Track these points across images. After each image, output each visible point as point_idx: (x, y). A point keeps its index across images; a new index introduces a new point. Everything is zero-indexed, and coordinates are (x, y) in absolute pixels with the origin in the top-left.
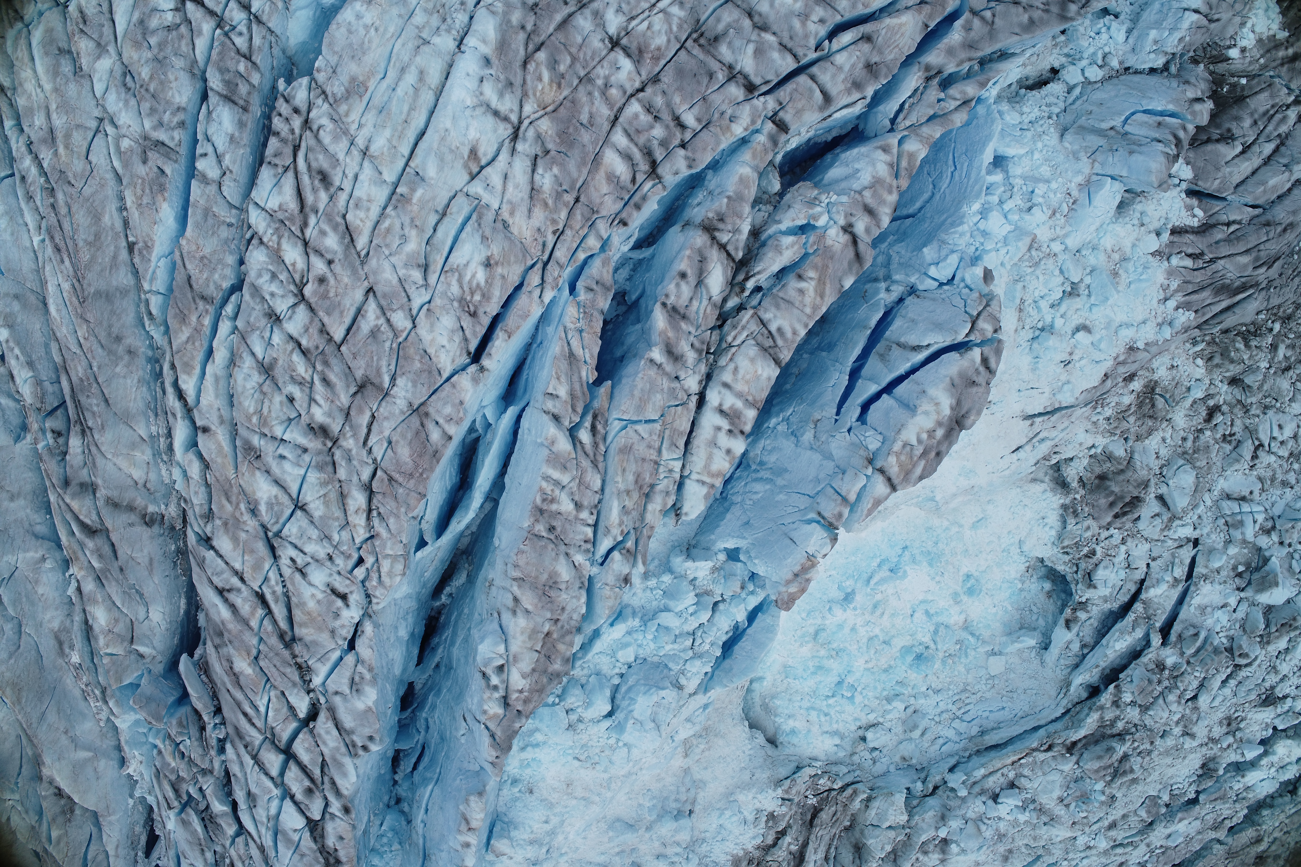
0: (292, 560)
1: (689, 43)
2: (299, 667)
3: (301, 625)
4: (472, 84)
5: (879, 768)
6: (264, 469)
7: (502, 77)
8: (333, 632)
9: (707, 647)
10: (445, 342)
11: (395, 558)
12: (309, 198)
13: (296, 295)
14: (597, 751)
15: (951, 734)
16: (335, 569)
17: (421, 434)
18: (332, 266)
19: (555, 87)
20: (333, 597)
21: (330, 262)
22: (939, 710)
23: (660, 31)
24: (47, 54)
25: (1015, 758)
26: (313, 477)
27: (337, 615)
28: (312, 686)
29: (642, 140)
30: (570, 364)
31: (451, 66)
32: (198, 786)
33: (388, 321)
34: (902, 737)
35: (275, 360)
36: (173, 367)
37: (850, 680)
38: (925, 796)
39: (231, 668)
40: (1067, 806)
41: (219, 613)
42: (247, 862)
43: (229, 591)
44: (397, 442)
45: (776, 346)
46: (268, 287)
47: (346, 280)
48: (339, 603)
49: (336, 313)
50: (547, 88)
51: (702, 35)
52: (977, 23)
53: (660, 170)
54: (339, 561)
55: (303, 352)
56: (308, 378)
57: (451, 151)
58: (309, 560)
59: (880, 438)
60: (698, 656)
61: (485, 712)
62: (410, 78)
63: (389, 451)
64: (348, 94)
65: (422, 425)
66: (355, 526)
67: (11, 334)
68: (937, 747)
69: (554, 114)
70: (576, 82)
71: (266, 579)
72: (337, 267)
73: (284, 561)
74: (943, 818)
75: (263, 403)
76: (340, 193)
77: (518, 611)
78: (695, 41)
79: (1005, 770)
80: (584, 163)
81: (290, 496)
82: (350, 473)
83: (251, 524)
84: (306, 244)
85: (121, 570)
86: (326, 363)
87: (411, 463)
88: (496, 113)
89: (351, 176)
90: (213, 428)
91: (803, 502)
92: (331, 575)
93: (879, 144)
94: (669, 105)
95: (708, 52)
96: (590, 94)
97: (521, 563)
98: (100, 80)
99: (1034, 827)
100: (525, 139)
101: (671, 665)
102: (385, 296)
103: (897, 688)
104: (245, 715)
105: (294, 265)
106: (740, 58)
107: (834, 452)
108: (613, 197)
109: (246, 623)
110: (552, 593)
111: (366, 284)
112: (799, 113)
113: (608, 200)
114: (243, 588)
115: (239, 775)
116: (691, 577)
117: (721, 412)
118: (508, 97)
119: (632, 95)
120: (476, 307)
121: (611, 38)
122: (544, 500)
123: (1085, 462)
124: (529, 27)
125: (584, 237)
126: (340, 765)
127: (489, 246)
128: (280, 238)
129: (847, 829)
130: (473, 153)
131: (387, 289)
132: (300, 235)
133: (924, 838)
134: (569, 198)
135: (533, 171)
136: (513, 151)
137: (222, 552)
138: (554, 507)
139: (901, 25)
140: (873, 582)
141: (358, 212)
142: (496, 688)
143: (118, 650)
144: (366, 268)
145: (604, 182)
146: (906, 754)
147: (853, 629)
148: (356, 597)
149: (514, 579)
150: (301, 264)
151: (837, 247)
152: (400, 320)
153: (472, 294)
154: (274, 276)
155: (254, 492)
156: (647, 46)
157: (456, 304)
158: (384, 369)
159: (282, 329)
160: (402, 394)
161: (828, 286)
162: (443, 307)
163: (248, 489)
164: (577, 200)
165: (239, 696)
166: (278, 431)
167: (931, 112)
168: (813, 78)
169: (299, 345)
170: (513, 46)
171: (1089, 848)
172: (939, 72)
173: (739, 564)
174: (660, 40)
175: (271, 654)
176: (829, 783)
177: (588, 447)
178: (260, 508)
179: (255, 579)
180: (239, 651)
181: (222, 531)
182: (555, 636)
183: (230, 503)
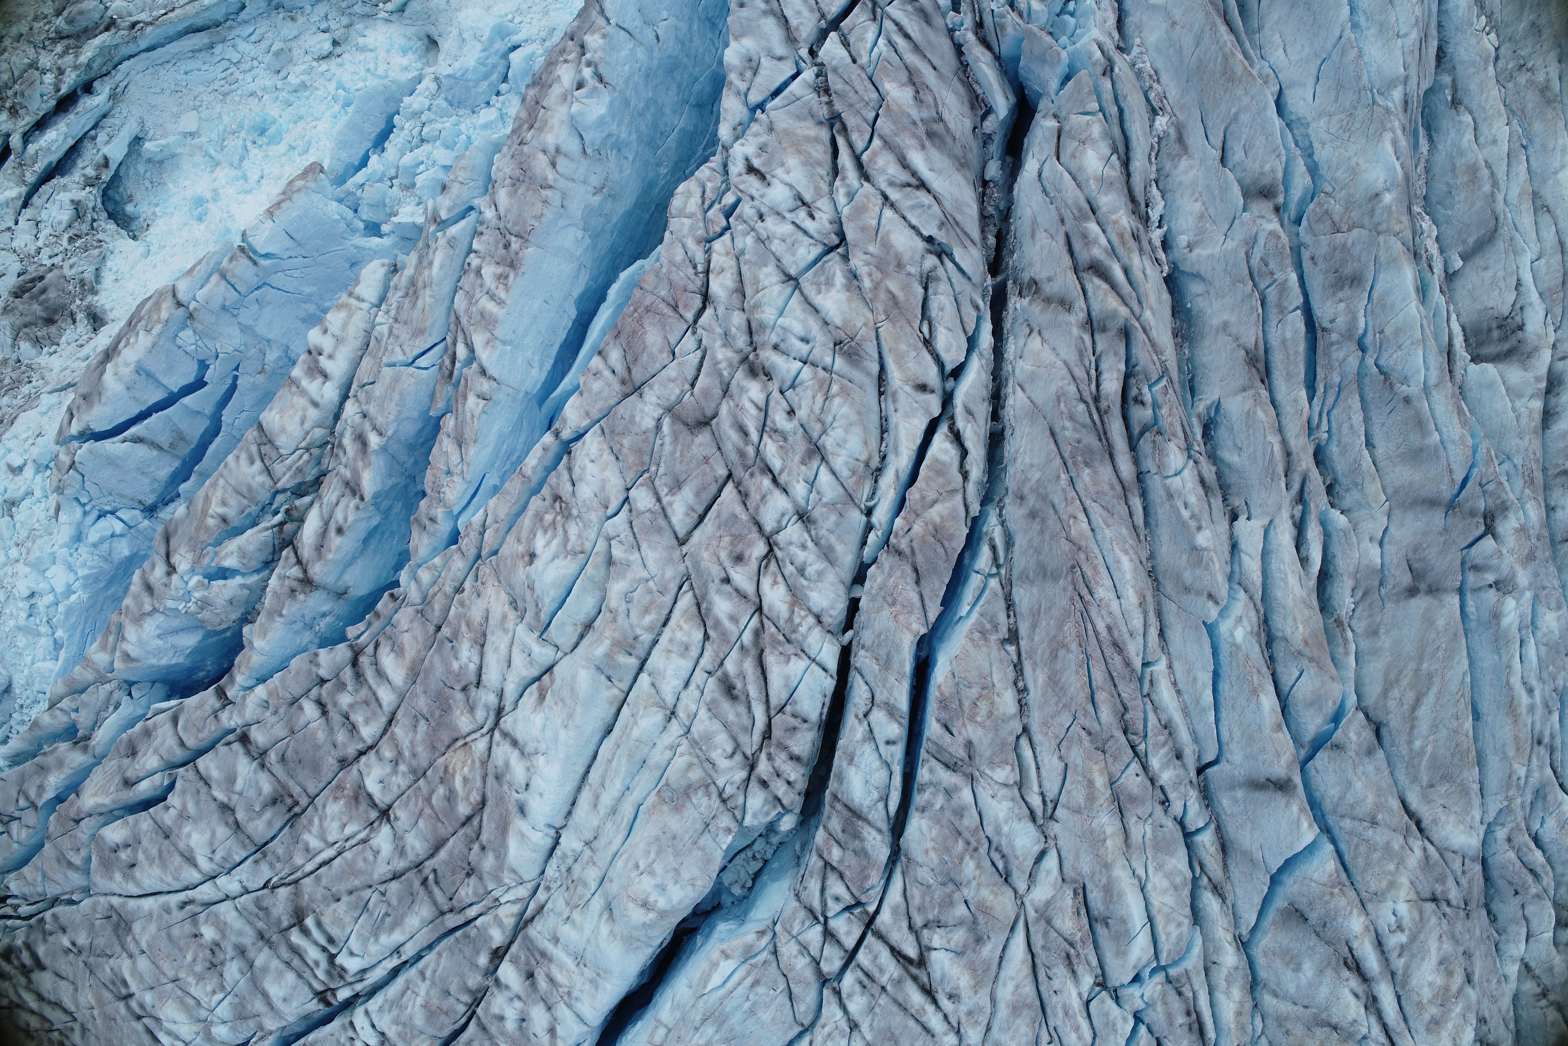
0: (812, 217)
1: (304, 801)
2: (827, 91)
3: (817, 140)
4: (537, 783)
5: (321, 10)
6: (831, 327)
7: (505, 787)
8: (771, 129)
9: (407, 125)
10: (590, 466)
11: (681, 214)
12: (749, 666)
13: (776, 544)
14: (535, 8)
16: (756, 203)
17: (631, 359)
18: (723, 575)
19: (450, 770)
20: (763, 170)
21: (727, 580)
22: (254, 73)
23: (333, 820)
24: (1123, 921)
25: (171, 16)
26: (768, 315)
27: (762, 148)
28: (815, 69)
29: (364, 693)
30: (462, 434)
31: (570, 813)
33: (659, 500)
34: (295, 43)
35: (803, 462)
36: (965, 475)
39: (917, 92)
41: (928, 159)
43: (909, 185)
44: (661, 351)
45: (259, 445)
46: (809, 557)
47: (706, 555)
48: (756, 163)
49: (725, 515)
50: (458, 769)
51: (290, 810)
52: (32, 794)
53: (349, 654)
54: (751, 214)
55: (771, 471)
56: (765, 437)
57: (562, 700)
58: (788, 216)
59: (179, 342)
60: (416, 115)
61: (605, 36)
62: (606, 800)
63: (673, 341)
64: (687, 791)
65: (629, 370)
66: (728, 254)
67: (1193, 538)
68: (258, 32)
69: (456, 735)
70: (429, 773)
71: (851, 196)
72: (716, 572)
73: (825, 217)
75: (823, 409)
76: (710, 668)
77: (553, 152)
78: (296, 803)
80: (428, 671)
81: (802, 293)
82: (727, 318)
83: (857, 261)
84: (759, 609)
85: (1062, 221)
86: (742, 454)
87: (646, 325)
88: (515, 743)
89: (692, 686)
90: (908, 389)
91: (278, 280)
92: (762, 196)
93: (133, 665)
94: (331, 731)
95: (284, 787)
96: (414, 755)
97: (539, 205)
98: (1048, 872)
100: (487, 708)
101: (444, 104)
102: (660, 530)
103: (292, 99)
104: (907, 36)
105: (775, 583)
106: (251, 775)
107: (236, 332)
108: (400, 628)
109: (888, 145)
110: (518, 172)
111: (685, 549)
112: (201, 706)
113: (404, 625)
114: (884, 186)
117: (326, 376)
118: (500, 762)
119: (371, 748)
120: (553, 507)
121: (389, 820)
122: (507, 277)
123: (63, 339)
124: (476, 847)
125: (434, 583)
127: (527, 577)
128: (790, 619)
130: (542, 697)
131: (656, 538)
132: (765, 621)
134: (446, 631)
135: (480, 668)
136: (501, 695)
137: (910, 233)
138: (499, 270)
139: (95, 795)
141: (685, 639)
142: (590, 64)
143: (1077, 120)
144: (682, 568)
145: (407, 647)
146: (291, 25)
148: (737, 168)
149: (550, 187)
150: (766, 582)
151: (183, 550)
152: (642, 498)
153: (554, 523)
154: (801, 571)
155: (849, 300)
156: (348, 804)
157: (575, 512)
158: (668, 440)
159: (795, 503)
160: (648, 408)
161: (199, 508)
162: (589, 509)
163: (858, 305)
164: (439, 628)
165: (912, 59)
166: (807, 372)
167: (83, 696)
168: (182, 744)
169: (775, 480)
170: (493, 826)
172: (76, 743)
173: (364, 217)
174: (334, 808)
175: (858, 106)
177: (460, 339)
178: (844, 281)
179: (866, 197)
180: (904, 113)
181: (906, 258)
182: (526, 126)
183: (889, 292)
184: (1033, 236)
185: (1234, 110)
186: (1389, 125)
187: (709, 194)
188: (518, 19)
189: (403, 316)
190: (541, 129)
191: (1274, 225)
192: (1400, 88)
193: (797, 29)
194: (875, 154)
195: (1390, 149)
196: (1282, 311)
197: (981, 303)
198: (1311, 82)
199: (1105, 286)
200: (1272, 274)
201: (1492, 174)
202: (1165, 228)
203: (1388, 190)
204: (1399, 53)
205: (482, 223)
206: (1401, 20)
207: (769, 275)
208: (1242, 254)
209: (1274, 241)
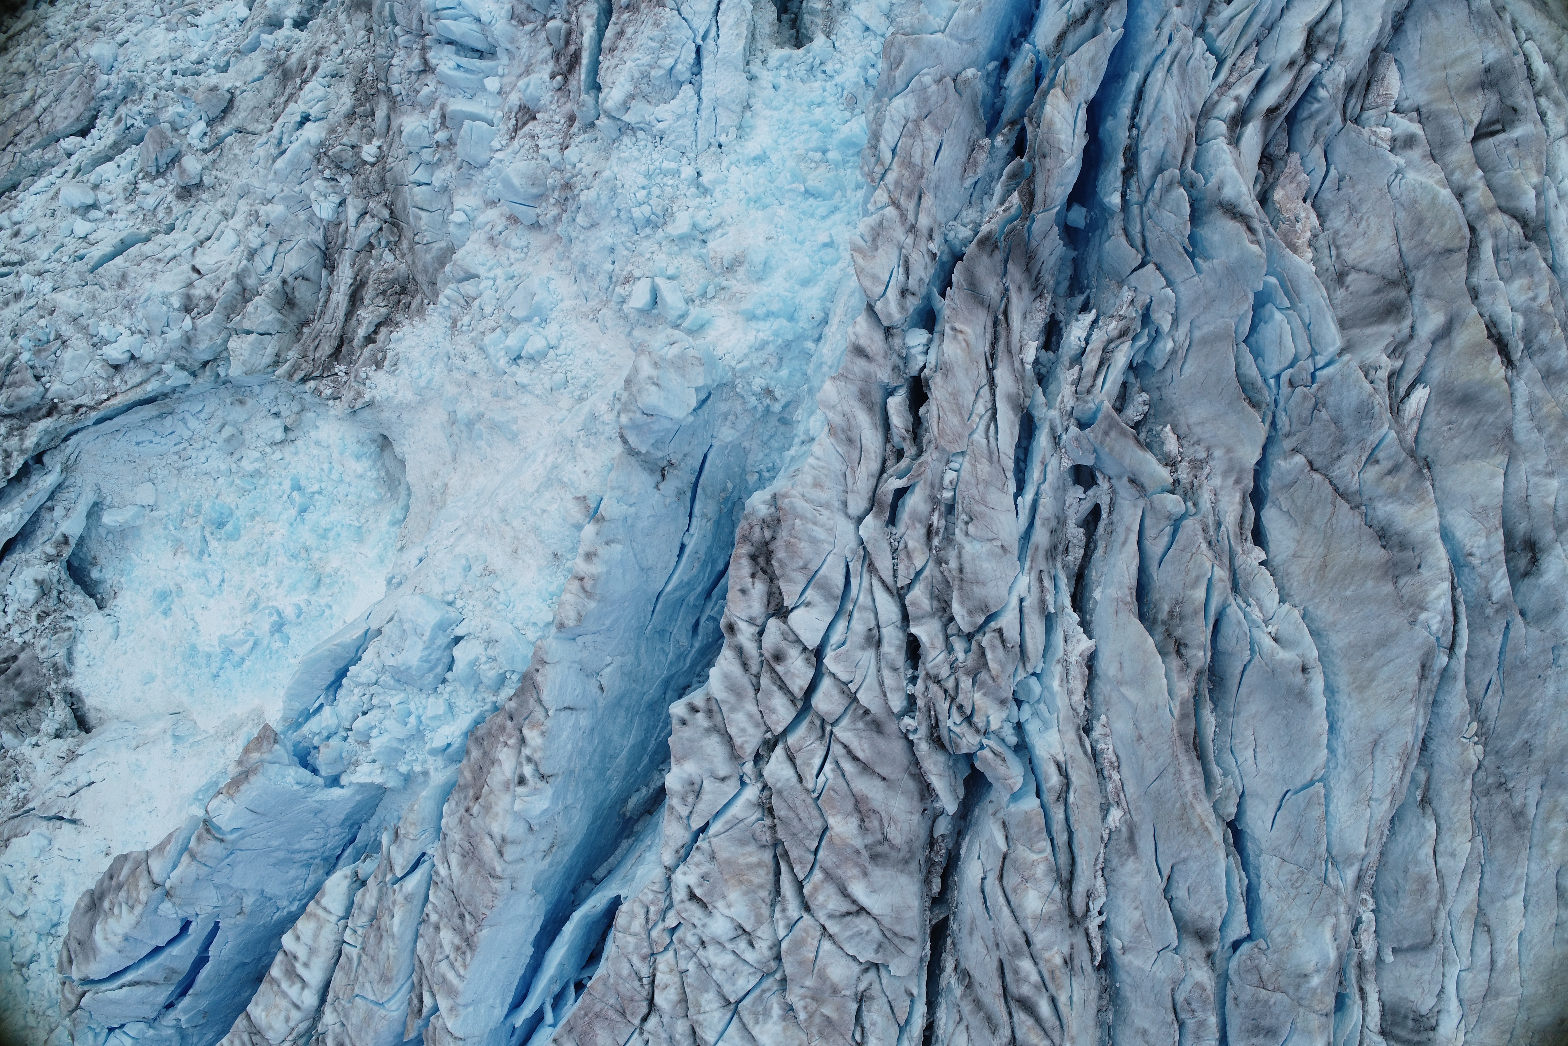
0: (752, 946)
2: (771, 810)
3: (759, 865)
5: (270, 392)
8: (712, 859)
9: (356, 691)
11: (625, 930)
14: (476, 594)
15: (193, 423)
16: (699, 932)
20: (705, 901)
22: (206, 452)
25: (114, 402)
26: (708, 1037)
27: (704, 877)
28: (759, 785)
32: (952, 657)
34: (245, 427)
37: (293, 512)
38: (215, 360)
39: (862, 820)
40: (58, 337)
41: (869, 885)
42: (902, 546)
43: (847, 914)
45: (249, 1035)
48: (698, 892)
54: (691, 939)
58: (729, 946)
59: (161, 914)
60: (365, 684)
61: (543, 734)
63: (621, 1042)
66: (671, 971)
68: (207, 410)
71: (791, 927)
73: (763, 946)
74: (189, 340)
77: (499, 841)
79: (124, 387)
81: (741, 1021)
82: (672, 1025)
83: (794, 997)
85: (997, 945)
87: (596, 1028)
91: (246, 845)
92: (704, 926)
97: (489, 895)
99: (94, 312)
101: (392, 682)
103: (248, 487)
104: (855, 759)
107: (214, 892)
109: (828, 875)
110: (466, 845)
114: (823, 919)
115: (886, 673)
116: (377, 765)
117: (303, 983)
122: (464, 953)
123: (43, 728)
126: (734, 689)
129: (306, 323)
133: (210, 317)
137: (845, 961)
138: (457, 941)
140: (250, 644)
142: (529, 760)
143: (1023, 854)
146: (238, 408)
147: (281, 582)
148: (679, 895)
149: (499, 878)
155: (785, 1030)
163: (794, 1031)
165: (860, 783)
171: (40, 274)
173: (323, 774)
175: (801, 835)
176: (321, 388)
177: (425, 987)
178: (780, 1012)
179: (806, 931)
180: (846, 845)
181: (841, 986)
182: (471, 793)
183: (823, 1015)
184: (971, 934)
185: (1184, 854)
186: (1334, 909)
187: (652, 915)
188: (459, 603)
189: (370, 949)
190: (487, 809)
191: (1202, 975)
192: (1356, 867)
193: (741, 747)
194: (816, 889)
195: (1328, 935)
196: (1198, 1037)
197: (915, 992)
198: (1274, 806)
199: (1030, 1022)
200: (1193, 1011)
201: (1442, 886)
202: (1103, 918)
203: (1318, 971)
204: (1364, 826)
205: (437, 873)
206: (1378, 781)
207: (710, 1001)
208: (1168, 991)
209: (1199, 992)
